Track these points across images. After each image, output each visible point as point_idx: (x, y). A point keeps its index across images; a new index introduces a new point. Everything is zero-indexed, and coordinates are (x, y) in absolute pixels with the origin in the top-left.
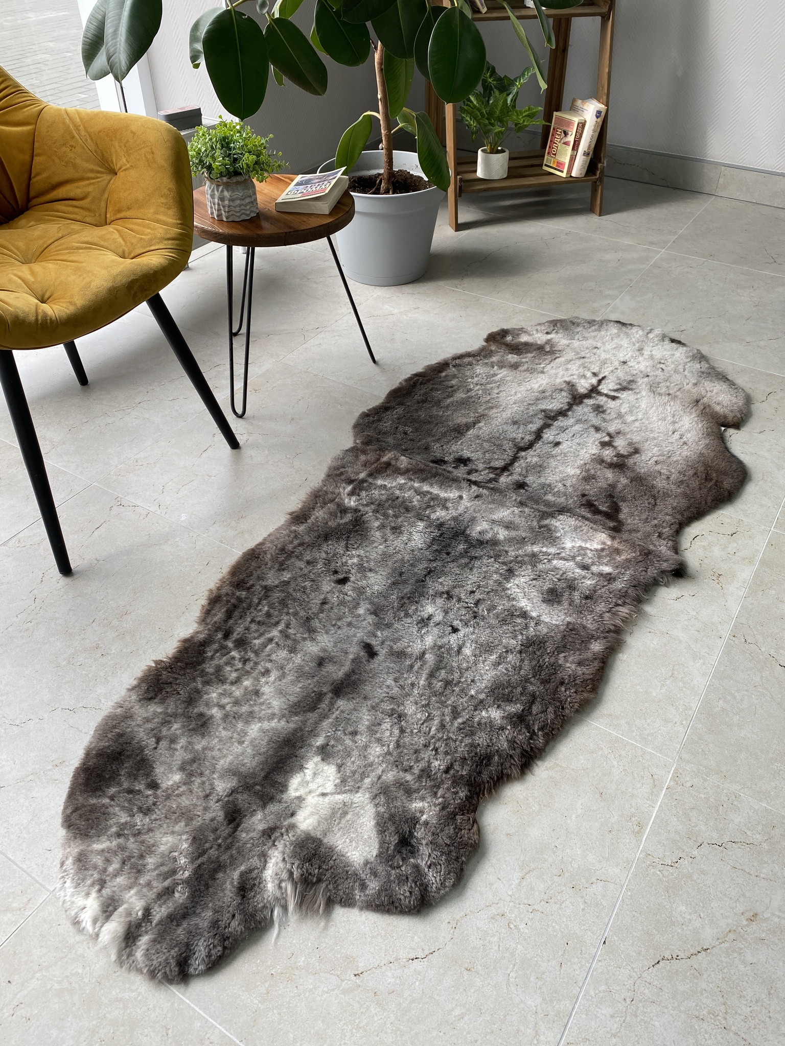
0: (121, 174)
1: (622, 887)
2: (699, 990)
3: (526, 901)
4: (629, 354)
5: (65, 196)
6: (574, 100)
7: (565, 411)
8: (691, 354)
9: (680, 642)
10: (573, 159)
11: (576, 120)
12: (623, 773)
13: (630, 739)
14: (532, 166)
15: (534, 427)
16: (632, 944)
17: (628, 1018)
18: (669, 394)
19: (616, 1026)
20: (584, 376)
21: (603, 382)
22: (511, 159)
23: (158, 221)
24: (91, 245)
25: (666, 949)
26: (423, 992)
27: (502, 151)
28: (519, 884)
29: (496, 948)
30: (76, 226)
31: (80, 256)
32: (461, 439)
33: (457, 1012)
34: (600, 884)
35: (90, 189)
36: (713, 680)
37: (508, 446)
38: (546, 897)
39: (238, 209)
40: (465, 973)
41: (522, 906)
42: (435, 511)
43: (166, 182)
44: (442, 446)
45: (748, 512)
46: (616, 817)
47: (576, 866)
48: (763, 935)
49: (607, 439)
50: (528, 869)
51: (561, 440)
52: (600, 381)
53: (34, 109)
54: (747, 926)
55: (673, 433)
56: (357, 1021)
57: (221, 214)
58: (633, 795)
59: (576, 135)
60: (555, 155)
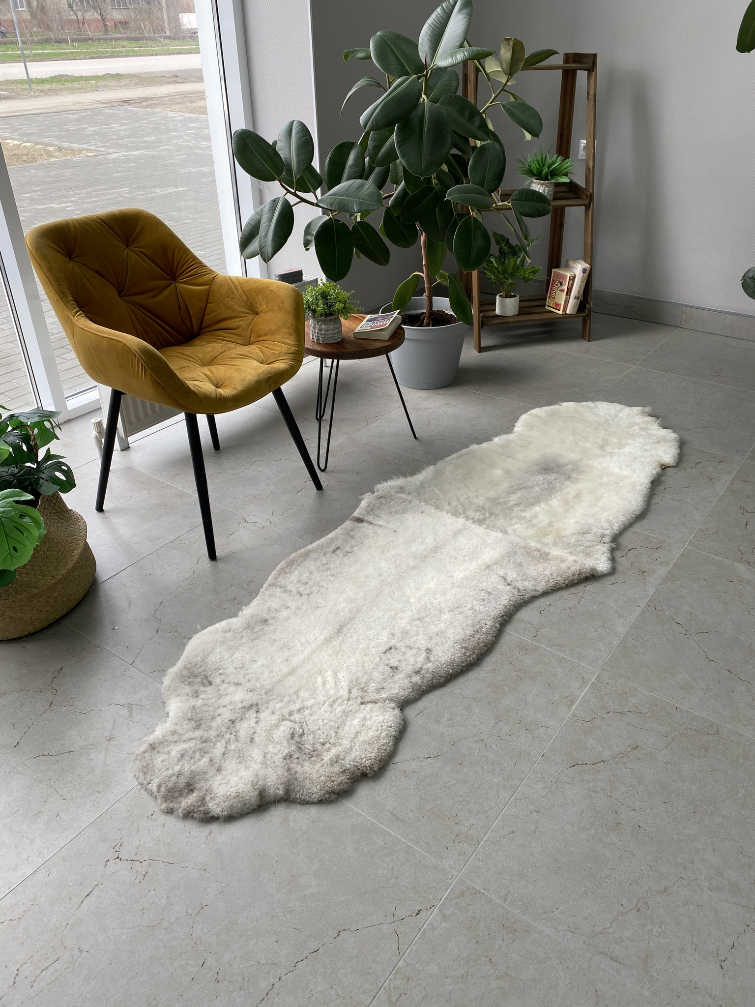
0: (262, 315)
1: (557, 730)
2: (597, 779)
3: (497, 735)
5: (225, 327)
6: (567, 261)
9: (611, 608)
10: (567, 302)
11: (568, 275)
12: (564, 675)
13: (571, 658)
14: (538, 306)
16: (560, 757)
17: (552, 789)
19: (545, 792)
22: (520, 301)
23: (284, 343)
24: (243, 356)
25: (580, 760)
26: (432, 773)
27: (514, 296)
28: (494, 726)
29: (478, 755)
30: (232, 345)
31: (238, 362)
33: (452, 782)
34: (543, 728)
35: (241, 323)
36: (630, 629)
38: (509, 733)
39: (330, 336)
40: (458, 766)
41: (494, 737)
43: (290, 320)
46: (557, 697)
47: (529, 719)
48: (640, 756)
50: (500, 719)
53: (211, 276)
54: (631, 751)
56: (394, 784)
57: (319, 339)
58: (569, 687)
59: (568, 285)
60: (554, 298)
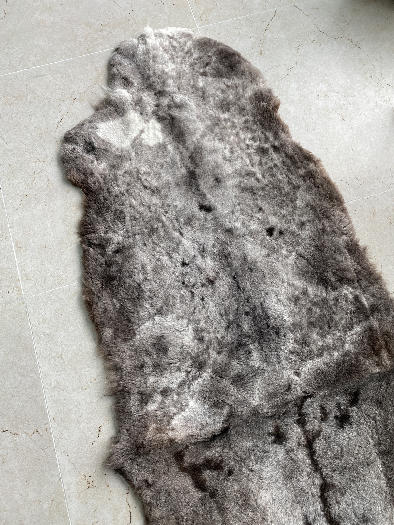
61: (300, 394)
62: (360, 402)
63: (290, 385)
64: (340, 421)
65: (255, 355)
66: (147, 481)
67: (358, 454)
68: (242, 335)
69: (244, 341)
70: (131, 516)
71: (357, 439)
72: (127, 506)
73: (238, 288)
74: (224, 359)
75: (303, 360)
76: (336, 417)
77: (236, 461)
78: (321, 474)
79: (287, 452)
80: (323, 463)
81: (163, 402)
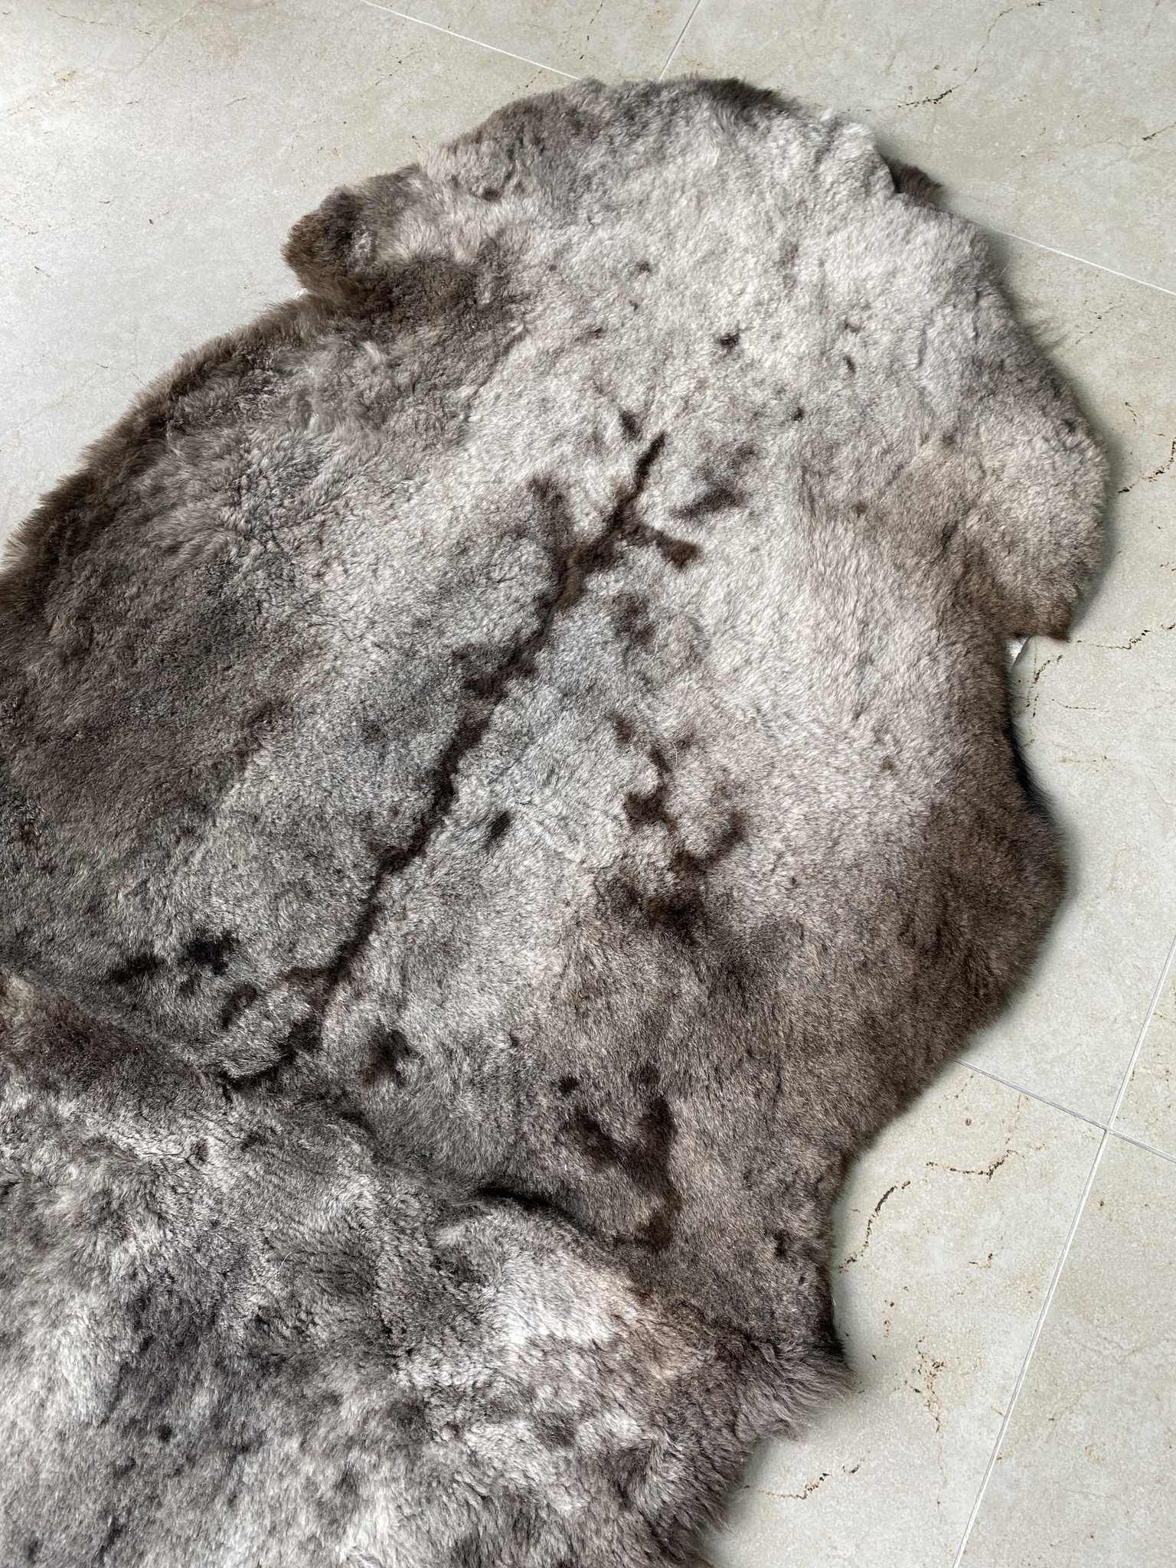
4: (750, 289)
7: (528, 642)
8: (951, 265)
15: (426, 748)
18: (860, 508)
20: (596, 441)
21: (654, 468)
32: (201, 839)
37: (350, 851)
42: (124, 1237)
44: (145, 882)
45: (1050, 1055)
49: (649, 780)
51: (509, 804)
52: (644, 466)
55: (857, 716)
61: (240, 1104)
62: (133, 952)
63: (245, 1146)
64: (219, 954)
65: (252, 1301)
66: (780, 1253)
67: (255, 858)
68: (234, 1388)
69: (243, 1366)
70: (882, 1201)
71: (223, 884)
72: (874, 1233)
73: (116, 1532)
74: (337, 1373)
75: (156, 1172)
76: (219, 969)
77: (531, 1098)
78: (373, 892)
79: (401, 1005)
80: (346, 910)
81: (587, 1412)
